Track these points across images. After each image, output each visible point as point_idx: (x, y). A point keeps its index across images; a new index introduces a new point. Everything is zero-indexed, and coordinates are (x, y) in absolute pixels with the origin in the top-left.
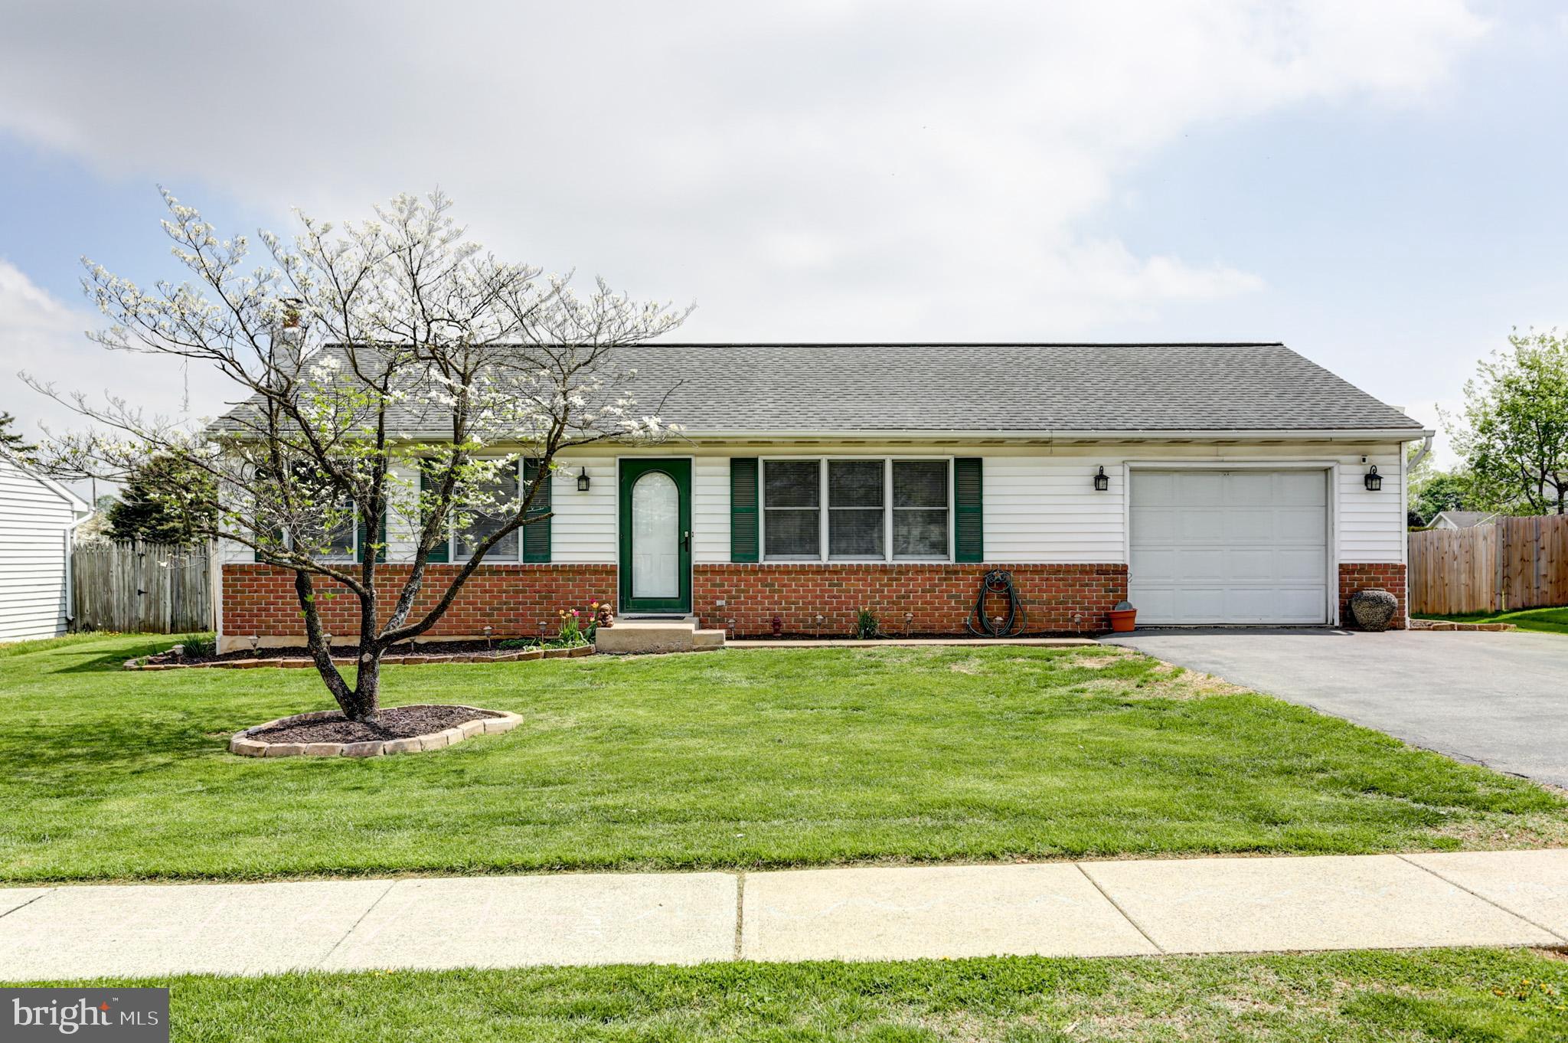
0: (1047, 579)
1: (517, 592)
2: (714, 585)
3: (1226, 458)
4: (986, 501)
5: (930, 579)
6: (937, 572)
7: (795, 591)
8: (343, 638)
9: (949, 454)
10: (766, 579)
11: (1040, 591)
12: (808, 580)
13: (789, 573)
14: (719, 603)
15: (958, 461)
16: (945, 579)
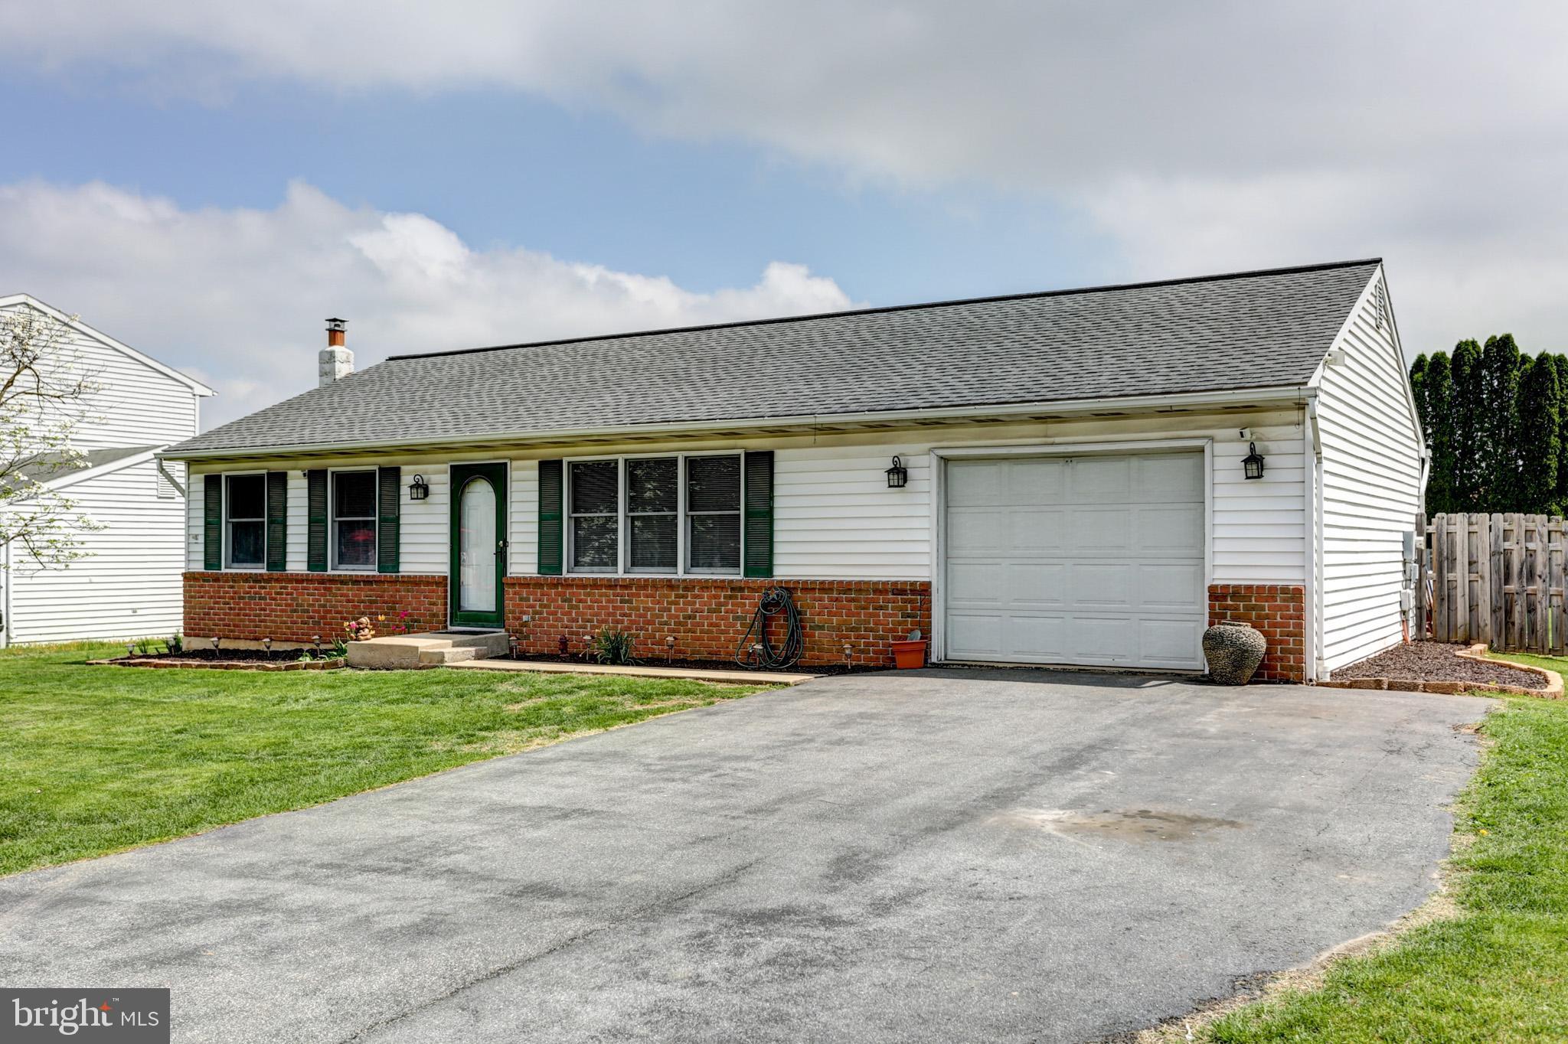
0: (837, 600)
1: (371, 602)
2: (521, 599)
3: (1057, 440)
4: (778, 503)
5: (715, 597)
6: (722, 588)
7: (590, 607)
8: (256, 642)
9: (738, 448)
10: (565, 593)
11: (830, 614)
12: (601, 595)
13: (584, 587)
14: (525, 618)
15: (747, 455)
16: (731, 597)
